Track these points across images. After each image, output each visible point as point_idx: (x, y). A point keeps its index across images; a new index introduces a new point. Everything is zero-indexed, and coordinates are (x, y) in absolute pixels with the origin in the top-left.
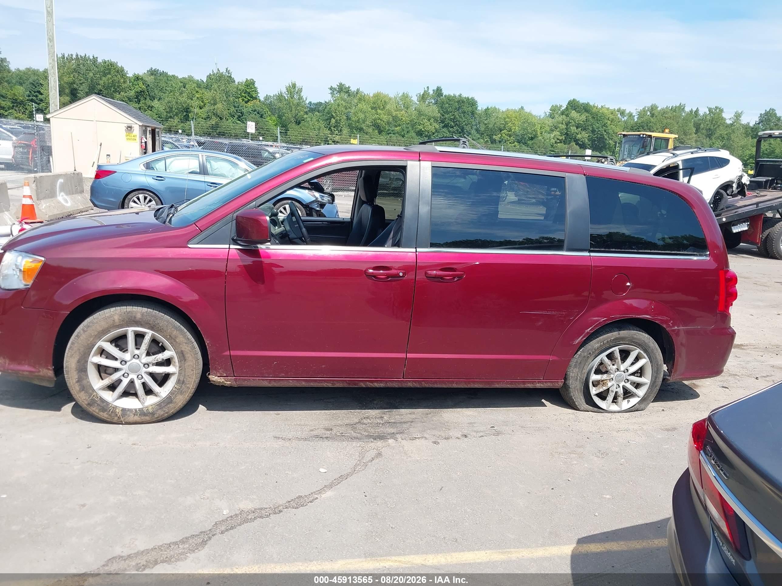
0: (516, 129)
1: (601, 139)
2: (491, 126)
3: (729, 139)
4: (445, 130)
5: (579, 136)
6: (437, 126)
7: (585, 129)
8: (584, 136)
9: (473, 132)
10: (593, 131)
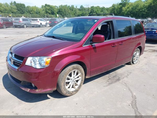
0: (35, 11)
1: (53, 12)
2: (29, 10)
3: (76, 11)
4: (19, 11)
5: (49, 12)
6: (17, 11)
7: (50, 10)
8: (50, 12)
9: (26, 12)
10: (51, 11)
